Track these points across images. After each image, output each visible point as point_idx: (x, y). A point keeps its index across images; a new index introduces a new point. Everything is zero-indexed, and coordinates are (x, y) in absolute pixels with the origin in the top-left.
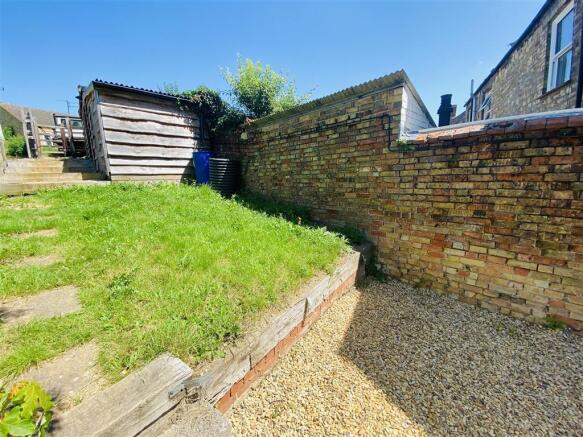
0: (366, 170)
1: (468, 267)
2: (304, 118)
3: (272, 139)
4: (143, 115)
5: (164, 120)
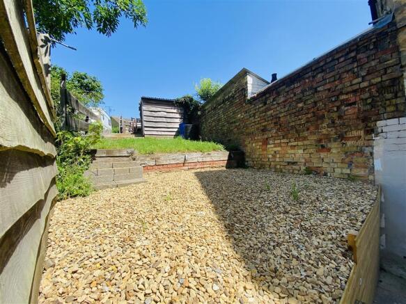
0: (239, 116)
1: (275, 152)
2: (219, 99)
3: (209, 112)
4: (159, 109)
5: (168, 110)
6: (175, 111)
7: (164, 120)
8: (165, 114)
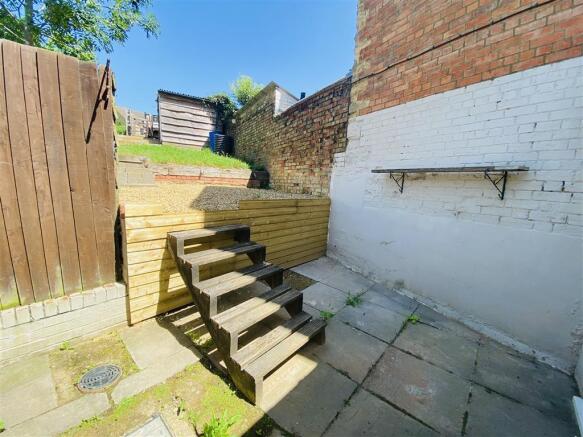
0: (268, 133)
3: (243, 122)
4: (183, 109)
5: (194, 112)
6: (205, 114)
7: (189, 124)
8: (191, 116)
